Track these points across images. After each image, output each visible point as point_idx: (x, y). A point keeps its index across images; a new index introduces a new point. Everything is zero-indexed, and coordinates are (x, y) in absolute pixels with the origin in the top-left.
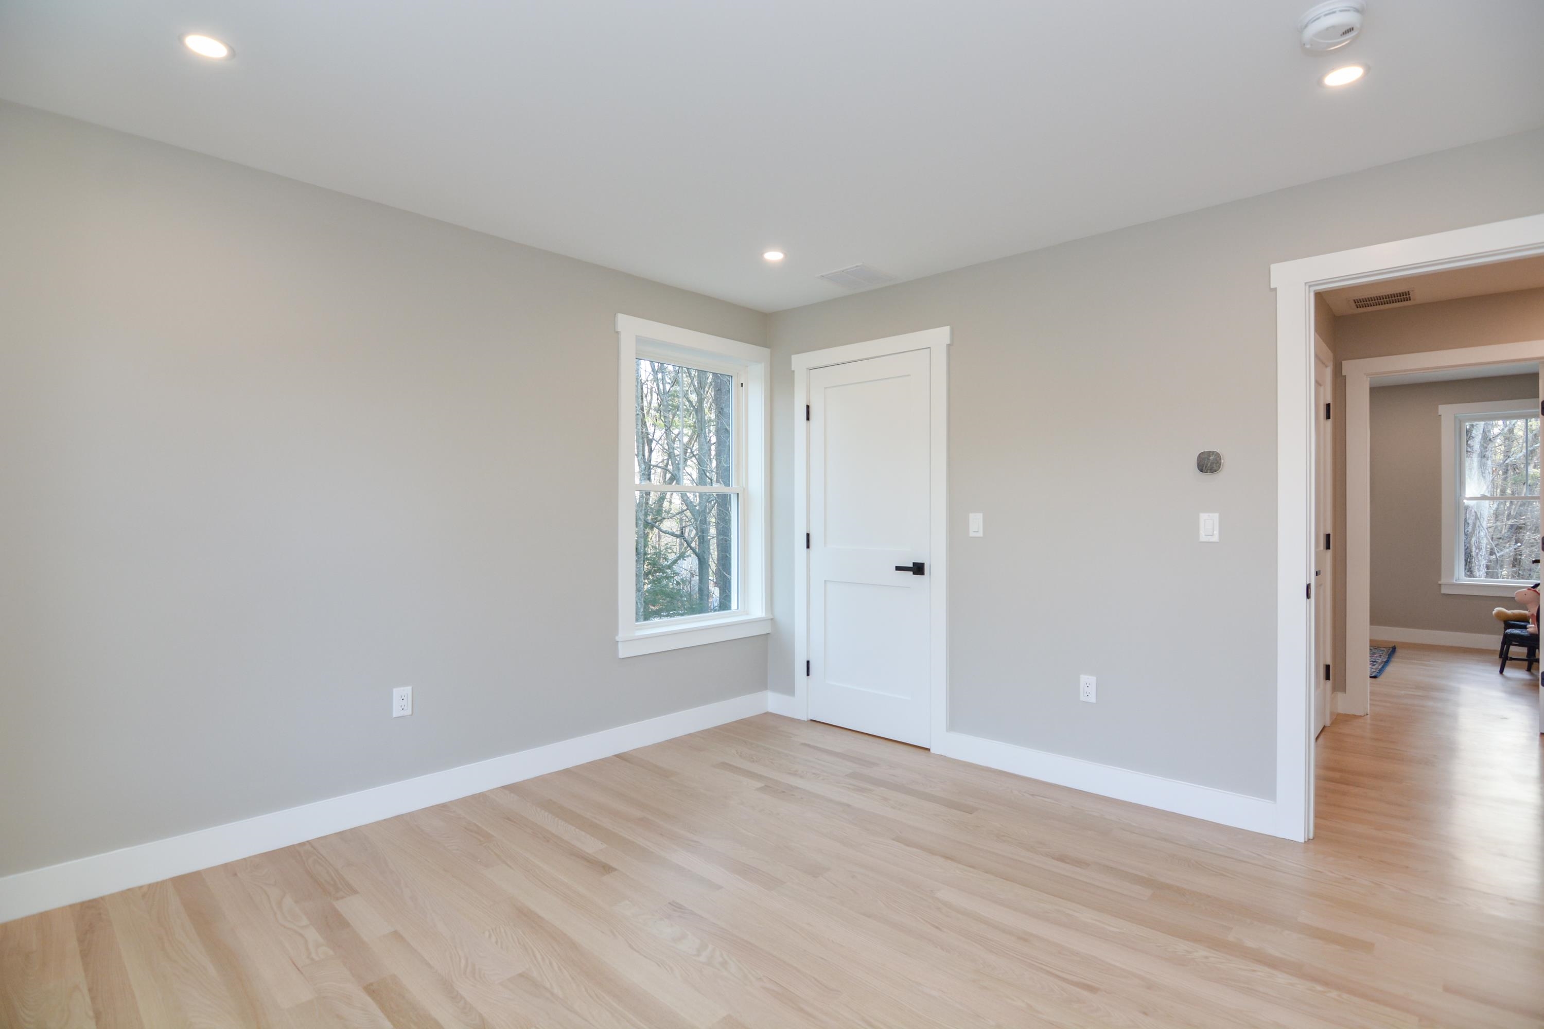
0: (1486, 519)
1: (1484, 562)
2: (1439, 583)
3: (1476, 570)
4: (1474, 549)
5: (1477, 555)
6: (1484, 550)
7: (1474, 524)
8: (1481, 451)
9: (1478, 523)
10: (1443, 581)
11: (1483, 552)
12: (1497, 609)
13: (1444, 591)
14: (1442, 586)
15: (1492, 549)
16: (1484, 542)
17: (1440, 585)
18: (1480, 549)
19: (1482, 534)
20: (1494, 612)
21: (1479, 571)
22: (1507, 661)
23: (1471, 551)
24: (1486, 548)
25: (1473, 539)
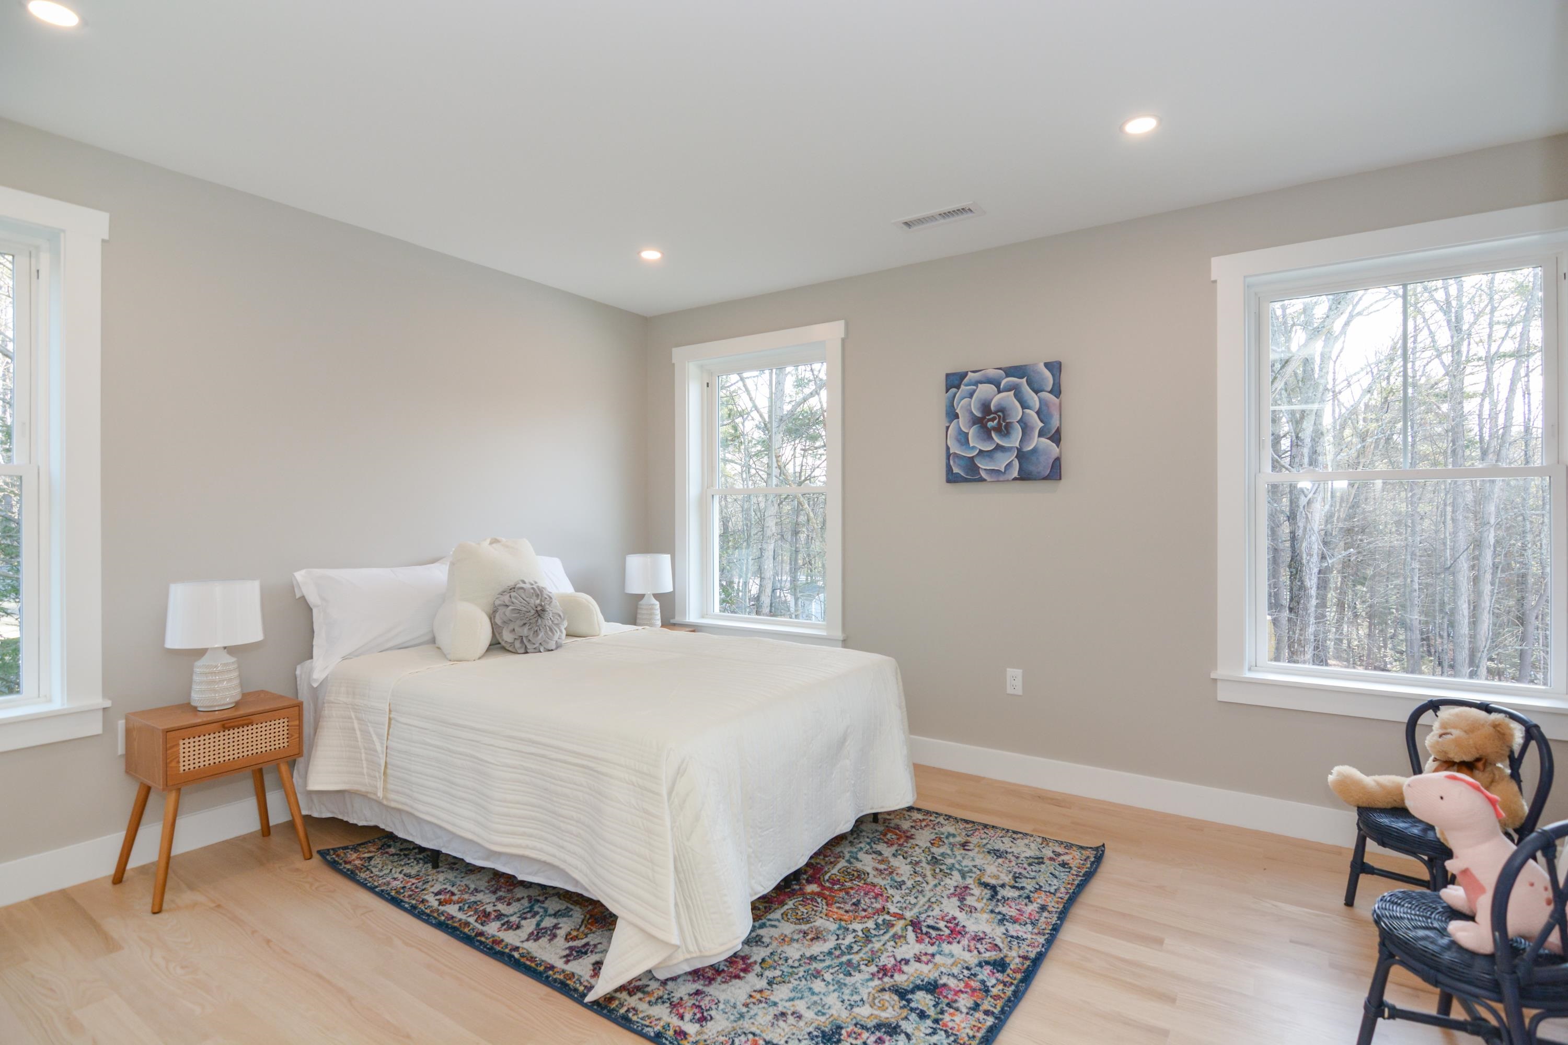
0: (1317, 522)
1: (1316, 570)
2: (1213, 676)
3: (1307, 580)
4: (1304, 556)
5: (1308, 562)
6: (1315, 556)
7: (1305, 528)
8: (1312, 446)
9: (1309, 527)
10: (1221, 672)
11: (1315, 559)
12: (1340, 771)
13: (1224, 694)
14: (1219, 684)
15: (1323, 554)
16: (1315, 546)
17: (1215, 680)
18: (1311, 555)
19: (1313, 538)
20: (1331, 778)
21: (1310, 579)
22: (1380, 1020)
23: (1302, 559)
24: (1318, 553)
25: (1304, 545)
